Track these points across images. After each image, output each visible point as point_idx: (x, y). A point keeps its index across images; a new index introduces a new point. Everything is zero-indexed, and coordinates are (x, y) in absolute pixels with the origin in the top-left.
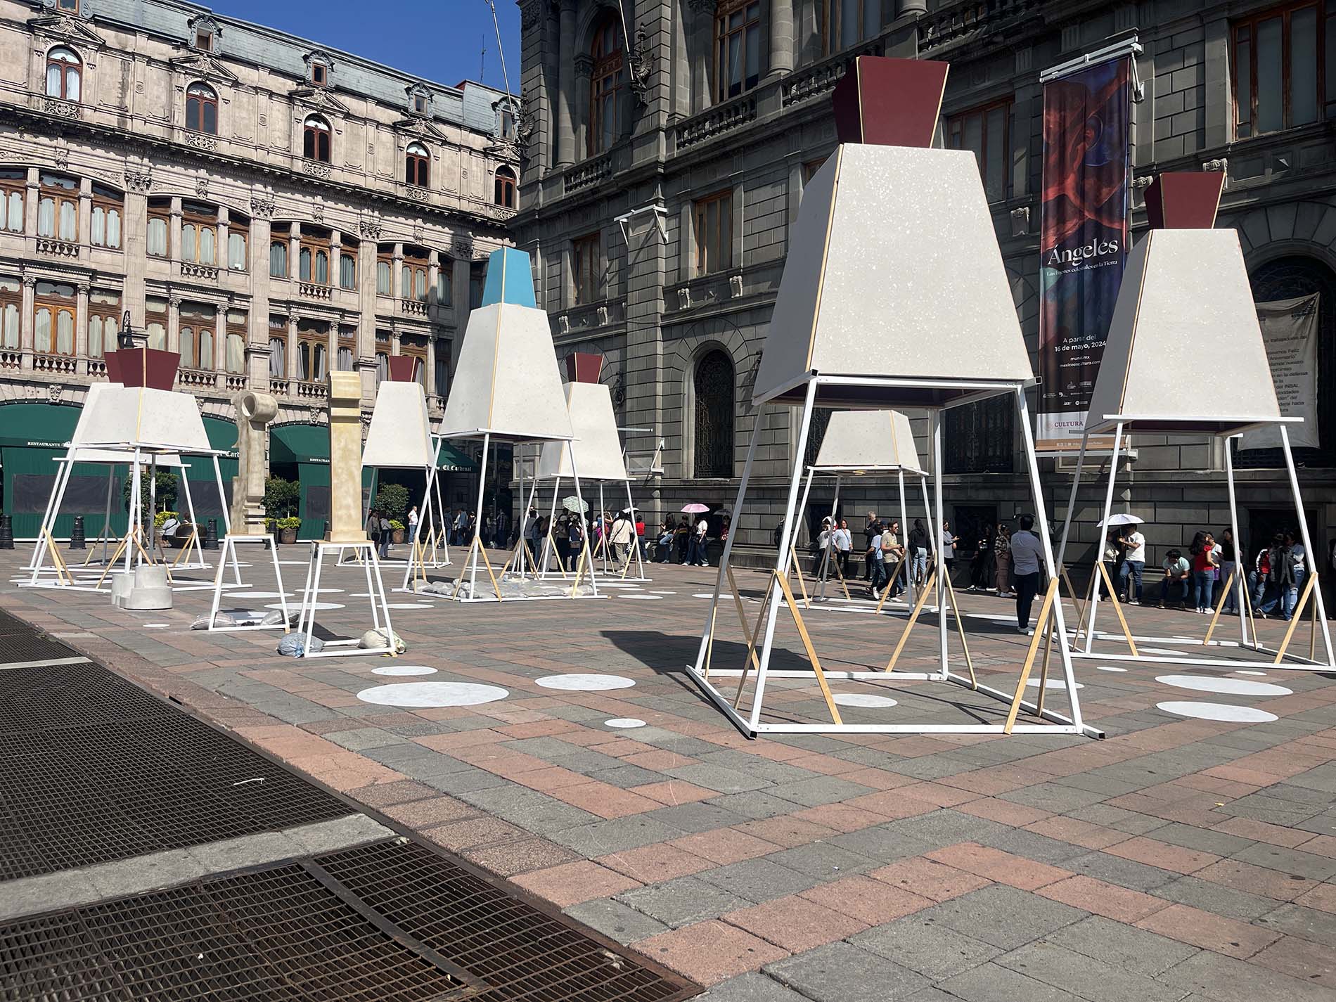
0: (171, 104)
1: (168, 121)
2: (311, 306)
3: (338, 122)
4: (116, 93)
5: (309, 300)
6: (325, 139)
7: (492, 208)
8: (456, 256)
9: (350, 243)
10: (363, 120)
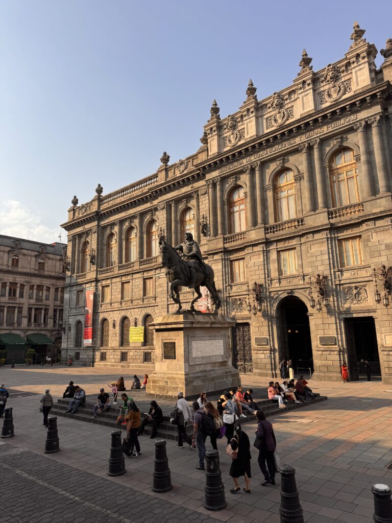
2: (11, 303)
3: (21, 257)
5: (11, 301)
6: (17, 261)
7: (61, 273)
8: (51, 287)
9: (22, 286)
10: (27, 255)
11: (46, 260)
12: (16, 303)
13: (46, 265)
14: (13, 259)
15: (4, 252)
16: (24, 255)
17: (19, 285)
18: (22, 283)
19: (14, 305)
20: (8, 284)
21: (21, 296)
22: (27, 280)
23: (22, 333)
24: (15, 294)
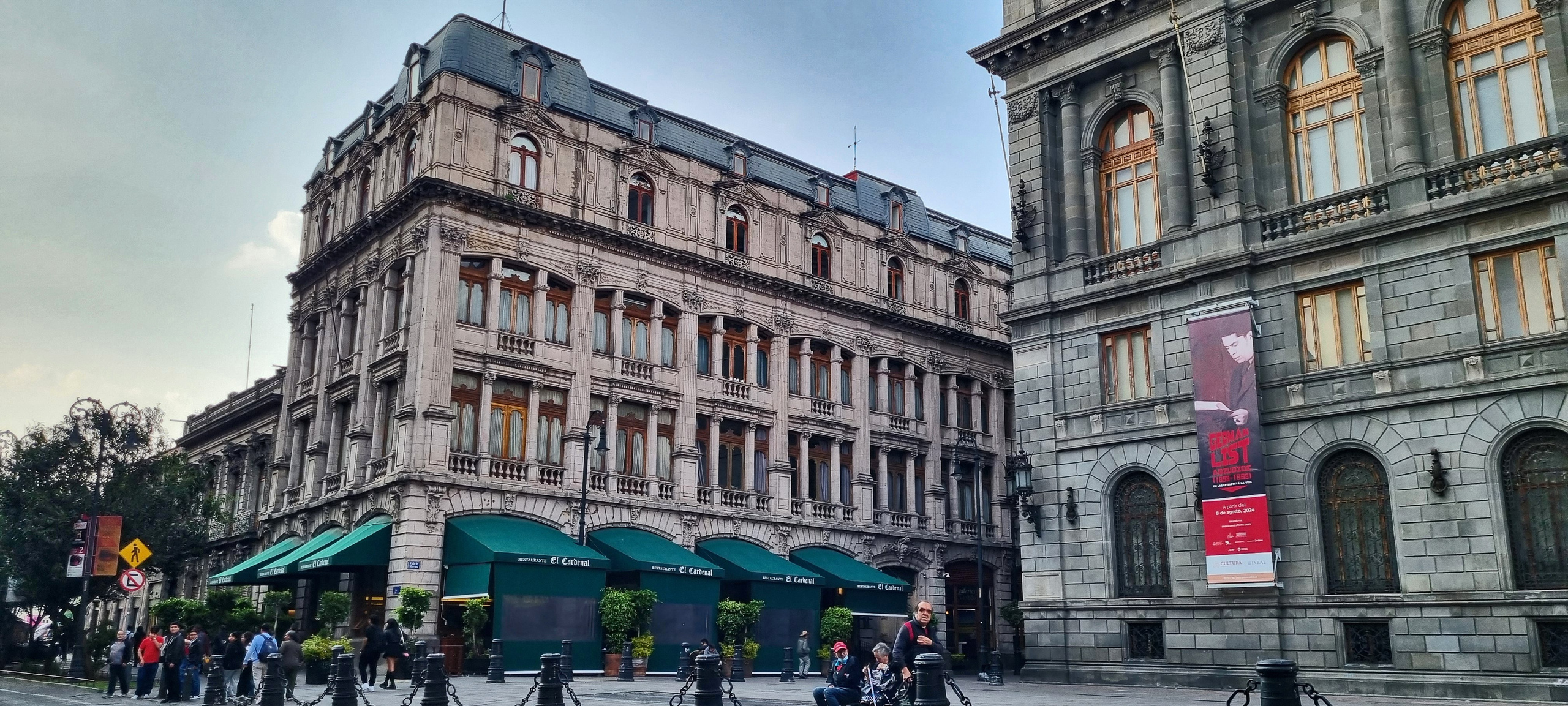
0: (617, 195)
1: (613, 212)
2: (732, 406)
3: (754, 213)
4: (570, 182)
5: (731, 398)
6: (744, 230)
7: (886, 300)
8: (858, 351)
9: (765, 336)
10: (776, 211)
11: (836, 240)
12: (751, 409)
13: (836, 258)
14: (730, 222)
15: (700, 185)
16: (765, 207)
17: (753, 332)
18: (764, 323)
19: (744, 416)
20: (719, 323)
21: (764, 382)
22: (780, 312)
23: (775, 540)
24: (740, 372)
